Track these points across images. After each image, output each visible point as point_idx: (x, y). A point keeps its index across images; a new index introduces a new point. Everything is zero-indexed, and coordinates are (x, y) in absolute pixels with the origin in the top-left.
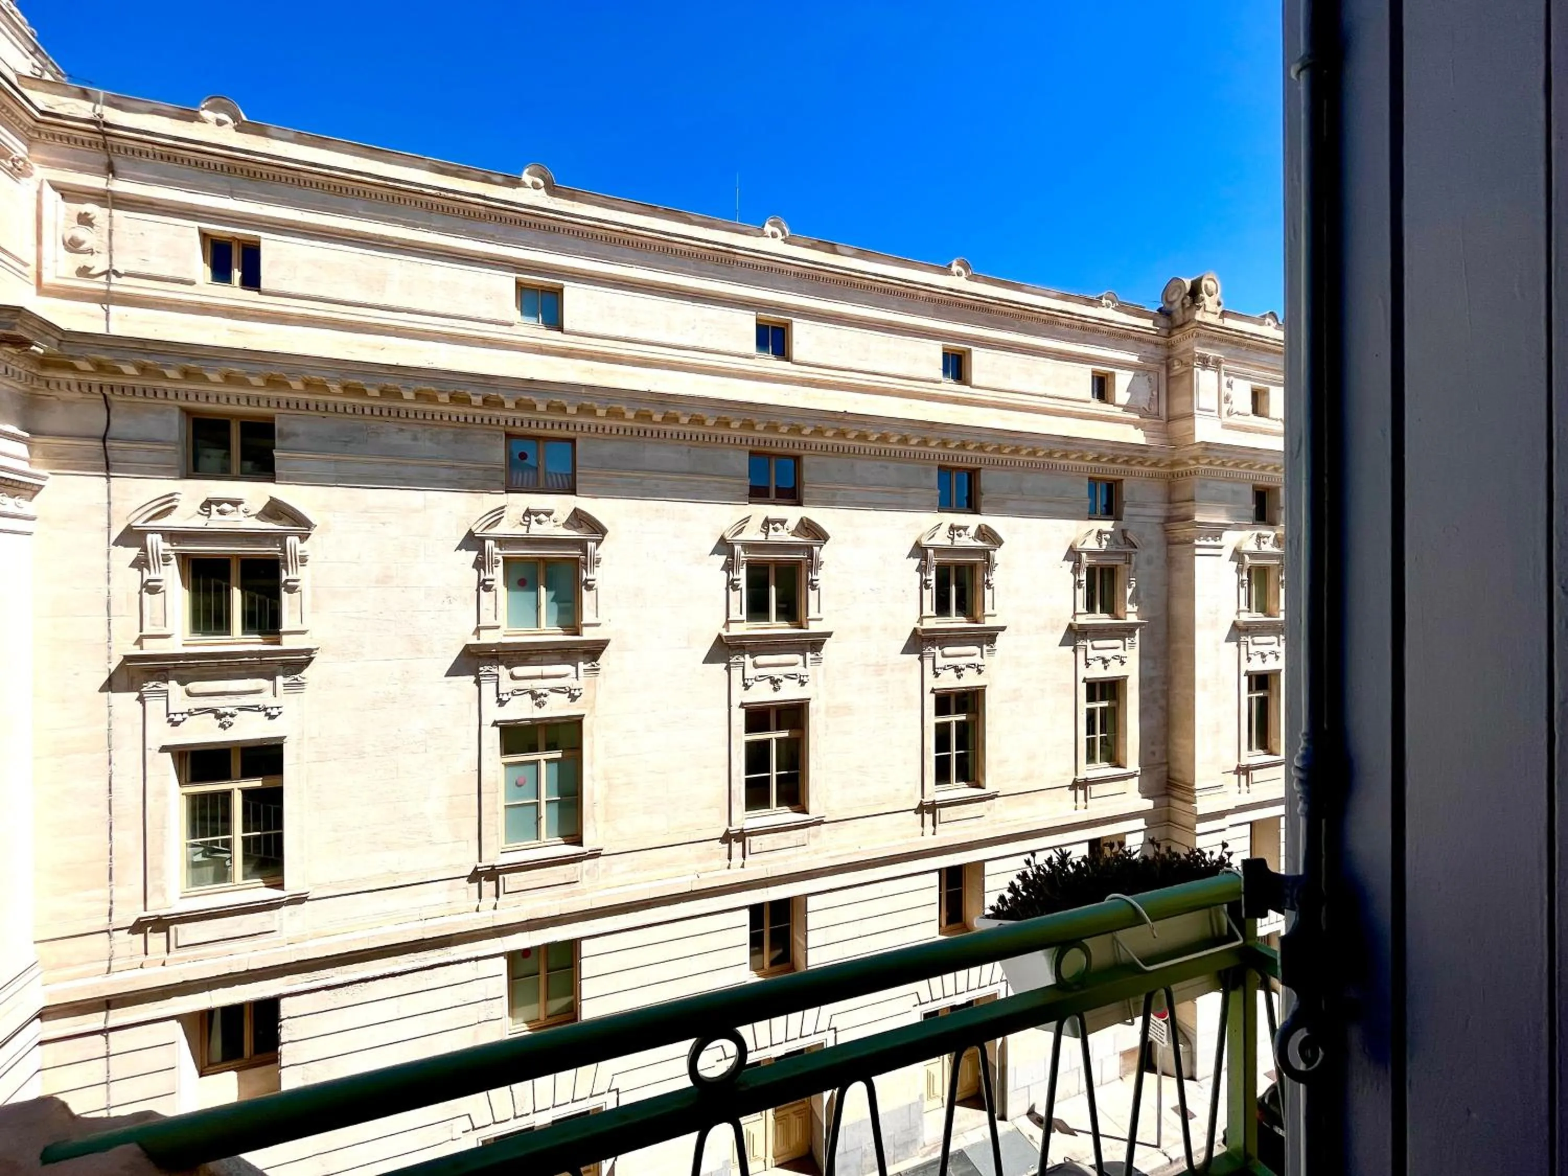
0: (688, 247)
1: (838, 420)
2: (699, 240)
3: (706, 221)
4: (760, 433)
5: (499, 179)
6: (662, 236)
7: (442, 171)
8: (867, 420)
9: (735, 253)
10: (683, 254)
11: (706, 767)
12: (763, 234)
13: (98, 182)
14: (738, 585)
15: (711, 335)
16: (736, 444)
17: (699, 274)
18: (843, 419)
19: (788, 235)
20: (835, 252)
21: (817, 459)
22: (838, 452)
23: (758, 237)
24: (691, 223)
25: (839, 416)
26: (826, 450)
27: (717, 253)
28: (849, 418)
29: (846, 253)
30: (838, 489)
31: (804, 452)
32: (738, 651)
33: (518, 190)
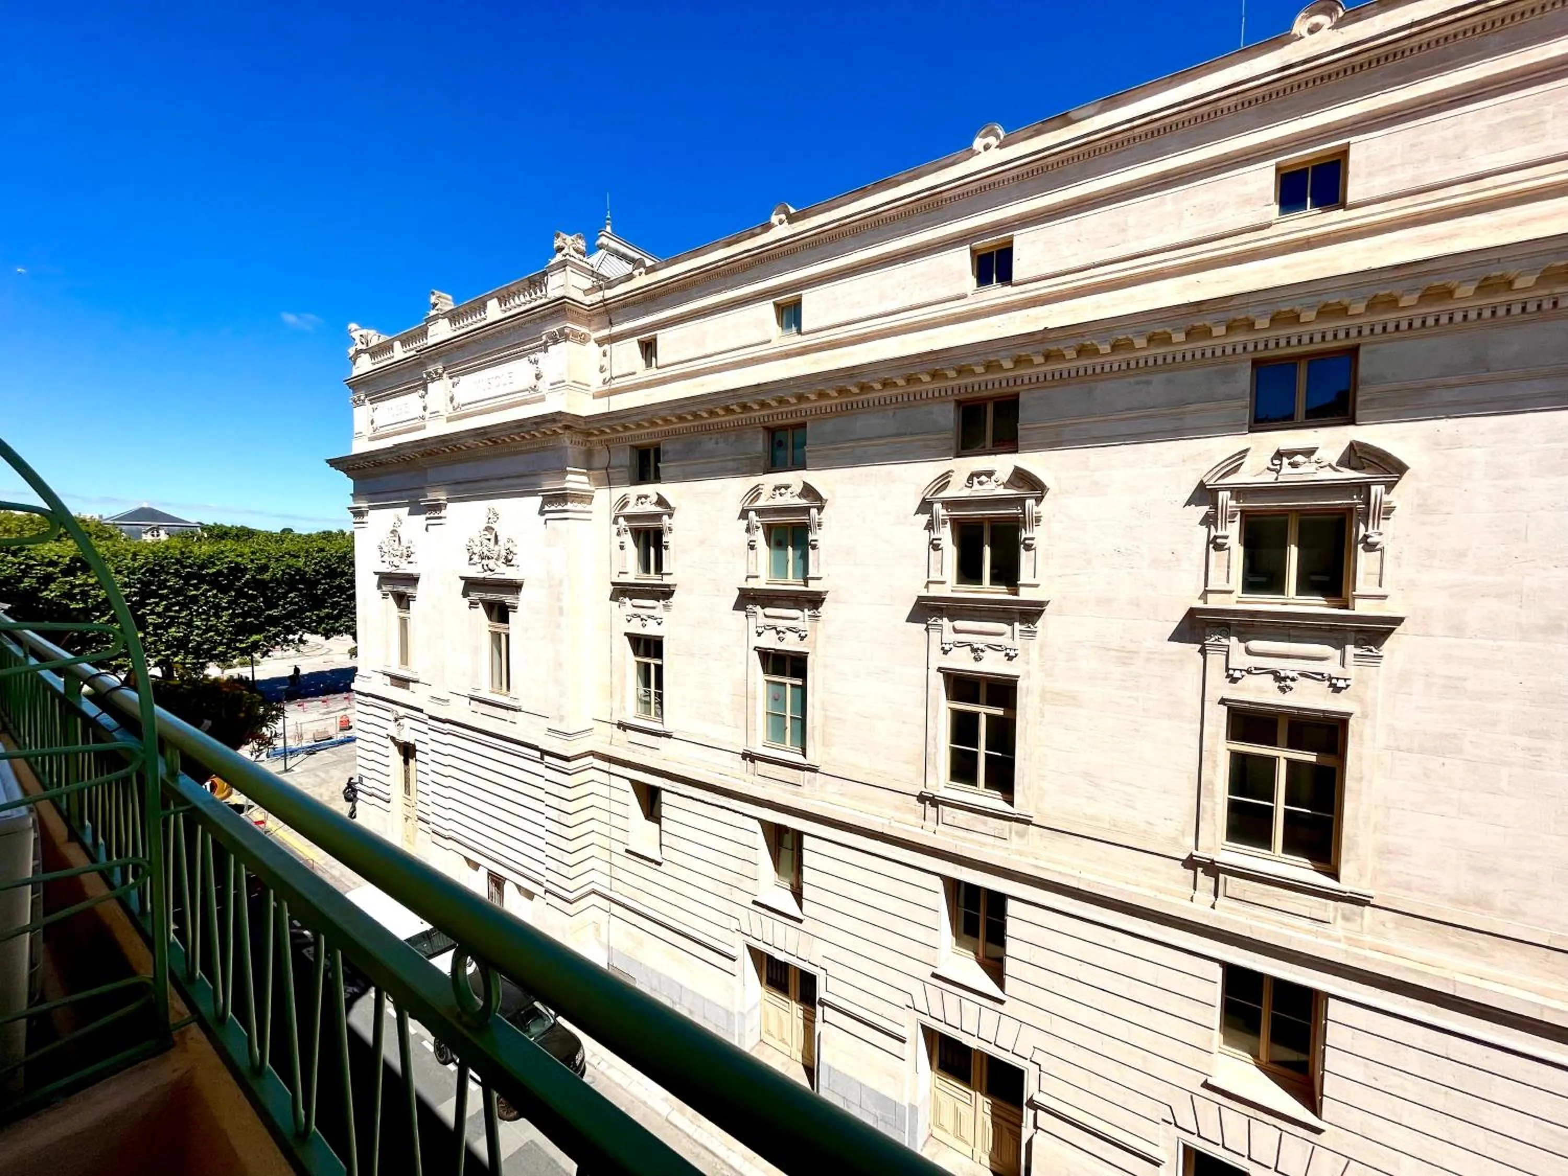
0: (893, 211)
1: (1041, 342)
2: (910, 196)
3: (911, 174)
4: (954, 381)
5: (758, 230)
6: (869, 213)
7: (729, 244)
8: (1081, 331)
9: (941, 192)
10: (892, 219)
11: (904, 723)
12: (974, 153)
13: (605, 332)
14: (939, 545)
15: (921, 289)
16: (938, 398)
17: (910, 231)
18: (1044, 338)
19: (1002, 137)
20: (1072, 122)
21: (1036, 394)
22: (1062, 379)
23: (968, 159)
24: (898, 184)
25: (1039, 337)
26: (1041, 382)
27: (922, 202)
28: (1052, 335)
29: (1083, 116)
30: (1066, 426)
31: (1016, 389)
32: (935, 613)
33: (771, 231)
